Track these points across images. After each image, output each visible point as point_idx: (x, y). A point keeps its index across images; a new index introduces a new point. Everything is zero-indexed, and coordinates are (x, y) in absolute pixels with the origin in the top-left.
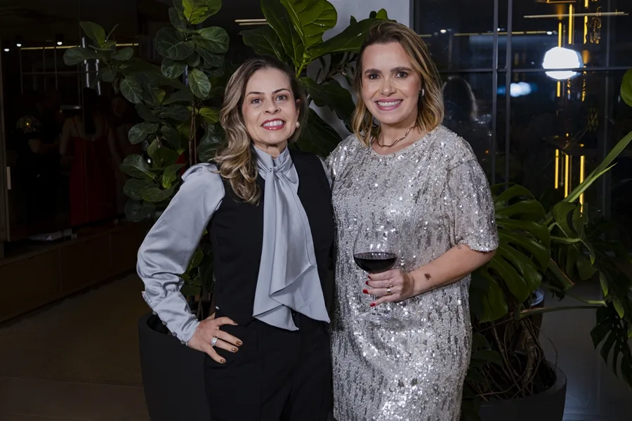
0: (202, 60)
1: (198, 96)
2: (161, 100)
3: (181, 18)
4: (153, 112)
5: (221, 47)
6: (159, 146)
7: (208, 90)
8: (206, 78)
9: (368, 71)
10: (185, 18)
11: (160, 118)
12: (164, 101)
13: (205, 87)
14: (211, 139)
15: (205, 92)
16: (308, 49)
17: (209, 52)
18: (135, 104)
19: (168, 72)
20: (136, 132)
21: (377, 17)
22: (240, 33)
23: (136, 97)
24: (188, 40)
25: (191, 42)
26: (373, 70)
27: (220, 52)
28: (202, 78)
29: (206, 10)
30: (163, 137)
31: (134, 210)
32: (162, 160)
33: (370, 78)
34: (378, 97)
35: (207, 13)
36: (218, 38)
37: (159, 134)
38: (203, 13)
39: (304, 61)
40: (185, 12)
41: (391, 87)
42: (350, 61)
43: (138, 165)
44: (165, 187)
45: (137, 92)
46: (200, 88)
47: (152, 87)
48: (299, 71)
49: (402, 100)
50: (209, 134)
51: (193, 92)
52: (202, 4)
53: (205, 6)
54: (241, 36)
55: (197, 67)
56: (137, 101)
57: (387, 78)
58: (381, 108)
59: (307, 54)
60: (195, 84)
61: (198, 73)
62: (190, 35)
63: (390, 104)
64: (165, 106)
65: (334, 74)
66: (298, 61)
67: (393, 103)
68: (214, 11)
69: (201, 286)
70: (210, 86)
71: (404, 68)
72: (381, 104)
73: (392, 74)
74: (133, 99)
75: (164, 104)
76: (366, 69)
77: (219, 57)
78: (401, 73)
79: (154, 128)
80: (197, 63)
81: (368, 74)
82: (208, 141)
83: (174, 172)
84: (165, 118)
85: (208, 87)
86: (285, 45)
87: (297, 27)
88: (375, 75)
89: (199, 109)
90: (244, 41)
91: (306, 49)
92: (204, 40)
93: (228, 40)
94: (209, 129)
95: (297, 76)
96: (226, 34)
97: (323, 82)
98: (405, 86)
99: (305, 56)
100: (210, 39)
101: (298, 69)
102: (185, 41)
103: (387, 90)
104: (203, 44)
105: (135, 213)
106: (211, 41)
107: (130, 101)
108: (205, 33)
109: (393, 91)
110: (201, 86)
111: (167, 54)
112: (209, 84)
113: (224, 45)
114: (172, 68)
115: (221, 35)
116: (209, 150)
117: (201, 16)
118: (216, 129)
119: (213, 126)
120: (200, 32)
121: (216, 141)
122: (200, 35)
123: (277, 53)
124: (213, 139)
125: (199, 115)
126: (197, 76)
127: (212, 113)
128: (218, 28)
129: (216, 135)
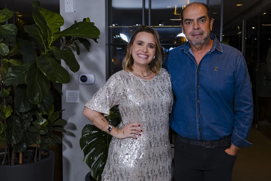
0: (4, 39)
1: (3, 55)
5: (13, 33)
8: (7, 47)
14: (10, 74)
15: (6, 53)
16: (54, 34)
17: (8, 35)
21: (86, 21)
22: (24, 27)
27: (13, 35)
28: (5, 47)
29: (5, 16)
35: (6, 18)
36: (12, 29)
38: (4, 18)
39: (52, 40)
42: (74, 40)
46: (4, 51)
48: (50, 44)
50: (9, 72)
52: (3, 14)
54: (24, 28)
55: (2, 42)
59: (53, 37)
60: (1, 49)
61: (3, 44)
65: (68, 45)
66: (49, 40)
68: (10, 17)
69: (6, 141)
70: (9, 50)
77: (12, 38)
80: (1, 40)
82: (8, 75)
85: (8, 51)
86: (43, 32)
87: (48, 25)
90: (25, 30)
91: (52, 34)
92: (6, 30)
93: (17, 30)
94: (9, 70)
95: (49, 46)
96: (16, 27)
97: (63, 49)
99: (52, 37)
100: (8, 29)
101: (50, 43)
104: (5, 32)
106: (9, 30)
108: (7, 27)
110: (5, 50)
113: (15, 32)
115: (14, 27)
116: (8, 79)
117: (3, 19)
118: (12, 70)
119: (11, 68)
120: (3, 26)
121: (12, 75)
122: (3, 27)
123: (41, 36)
124: (11, 74)
125: (9, 63)
126: (2, 46)
127: (15, 62)
128: (12, 24)
129: (12, 72)
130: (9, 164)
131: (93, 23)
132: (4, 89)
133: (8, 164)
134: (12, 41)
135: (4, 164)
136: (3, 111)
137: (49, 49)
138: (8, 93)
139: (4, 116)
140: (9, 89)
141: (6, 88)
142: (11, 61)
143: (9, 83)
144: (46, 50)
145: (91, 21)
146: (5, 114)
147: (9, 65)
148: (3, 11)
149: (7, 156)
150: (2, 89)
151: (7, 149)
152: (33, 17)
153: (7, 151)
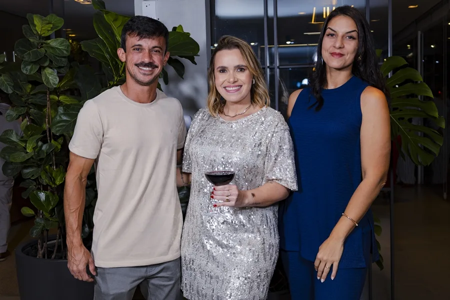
0: (51, 62)
1: (50, 87)
2: (28, 91)
3: (35, 32)
4: (23, 99)
5: (65, 52)
6: (29, 123)
7: (57, 83)
8: (55, 74)
9: (219, 67)
10: (37, 32)
11: (29, 104)
12: (31, 91)
13: (54, 80)
14: (60, 117)
15: (54, 84)
17: (56, 56)
18: (8, 94)
19: (26, 70)
20: (11, 113)
21: (177, 31)
23: (9, 89)
24: (41, 47)
25: (43, 49)
26: (222, 67)
27: (64, 56)
28: (52, 74)
29: (52, 26)
30: (31, 117)
31: (10, 169)
32: (29, 133)
33: (220, 72)
34: (226, 84)
35: (52, 29)
36: (62, 46)
37: (27, 114)
38: (50, 29)
40: (37, 28)
41: (234, 78)
43: (12, 137)
44: (28, 151)
45: (10, 85)
46: (51, 81)
47: (20, 81)
48: (122, 68)
49: (241, 86)
50: (59, 113)
51: (45, 83)
52: (47, 22)
53: (51, 23)
54: (81, 44)
55: (48, 66)
56: (10, 92)
57: (231, 71)
58: (228, 91)
60: (47, 79)
61: (48, 71)
62: (42, 44)
63: (234, 88)
64: (32, 95)
67: (236, 88)
68: (58, 27)
69: (58, 222)
70: (58, 80)
71: (243, 66)
72: (228, 88)
73: (235, 70)
74: (7, 90)
75: (31, 93)
76: (218, 66)
77: (64, 59)
78: (241, 69)
79: (24, 110)
80: (47, 64)
81: (220, 69)
82: (58, 118)
83: (35, 141)
84: (31, 103)
85: (57, 81)
86: (111, 49)
88: (223, 70)
89: (58, 97)
90: (82, 48)
92: (52, 48)
93: (70, 48)
94: (59, 110)
95: (121, 72)
96: (68, 43)
98: (243, 77)
100: (57, 47)
101: (121, 66)
102: (38, 48)
103: (232, 80)
104: (51, 50)
105: (9, 171)
106: (56, 48)
107: (5, 91)
108: (53, 43)
109: (236, 80)
111: (23, 57)
112: (58, 78)
113: (67, 51)
114: (29, 67)
115: (64, 44)
116: (59, 125)
117: (48, 31)
118: (65, 110)
119: (62, 108)
120: (49, 41)
121: (65, 118)
122: (49, 44)
123: (107, 56)
124: (62, 117)
125: (59, 101)
126: (48, 73)
127: (68, 99)
128: (62, 39)
129: (64, 114)
130: (63, 258)
131: (188, 34)
132: (52, 141)
133: (61, 258)
134: (63, 65)
135: (55, 258)
136: (52, 174)
137: (120, 76)
138: (59, 147)
139: (55, 184)
140: (61, 141)
141: (56, 138)
142: (62, 98)
143: (59, 130)
144: (116, 78)
145: (185, 31)
146: (54, 180)
147: (59, 103)
148: (48, 18)
149: (59, 246)
150: (49, 141)
151: (60, 236)
152: (95, 25)
153: (60, 238)
